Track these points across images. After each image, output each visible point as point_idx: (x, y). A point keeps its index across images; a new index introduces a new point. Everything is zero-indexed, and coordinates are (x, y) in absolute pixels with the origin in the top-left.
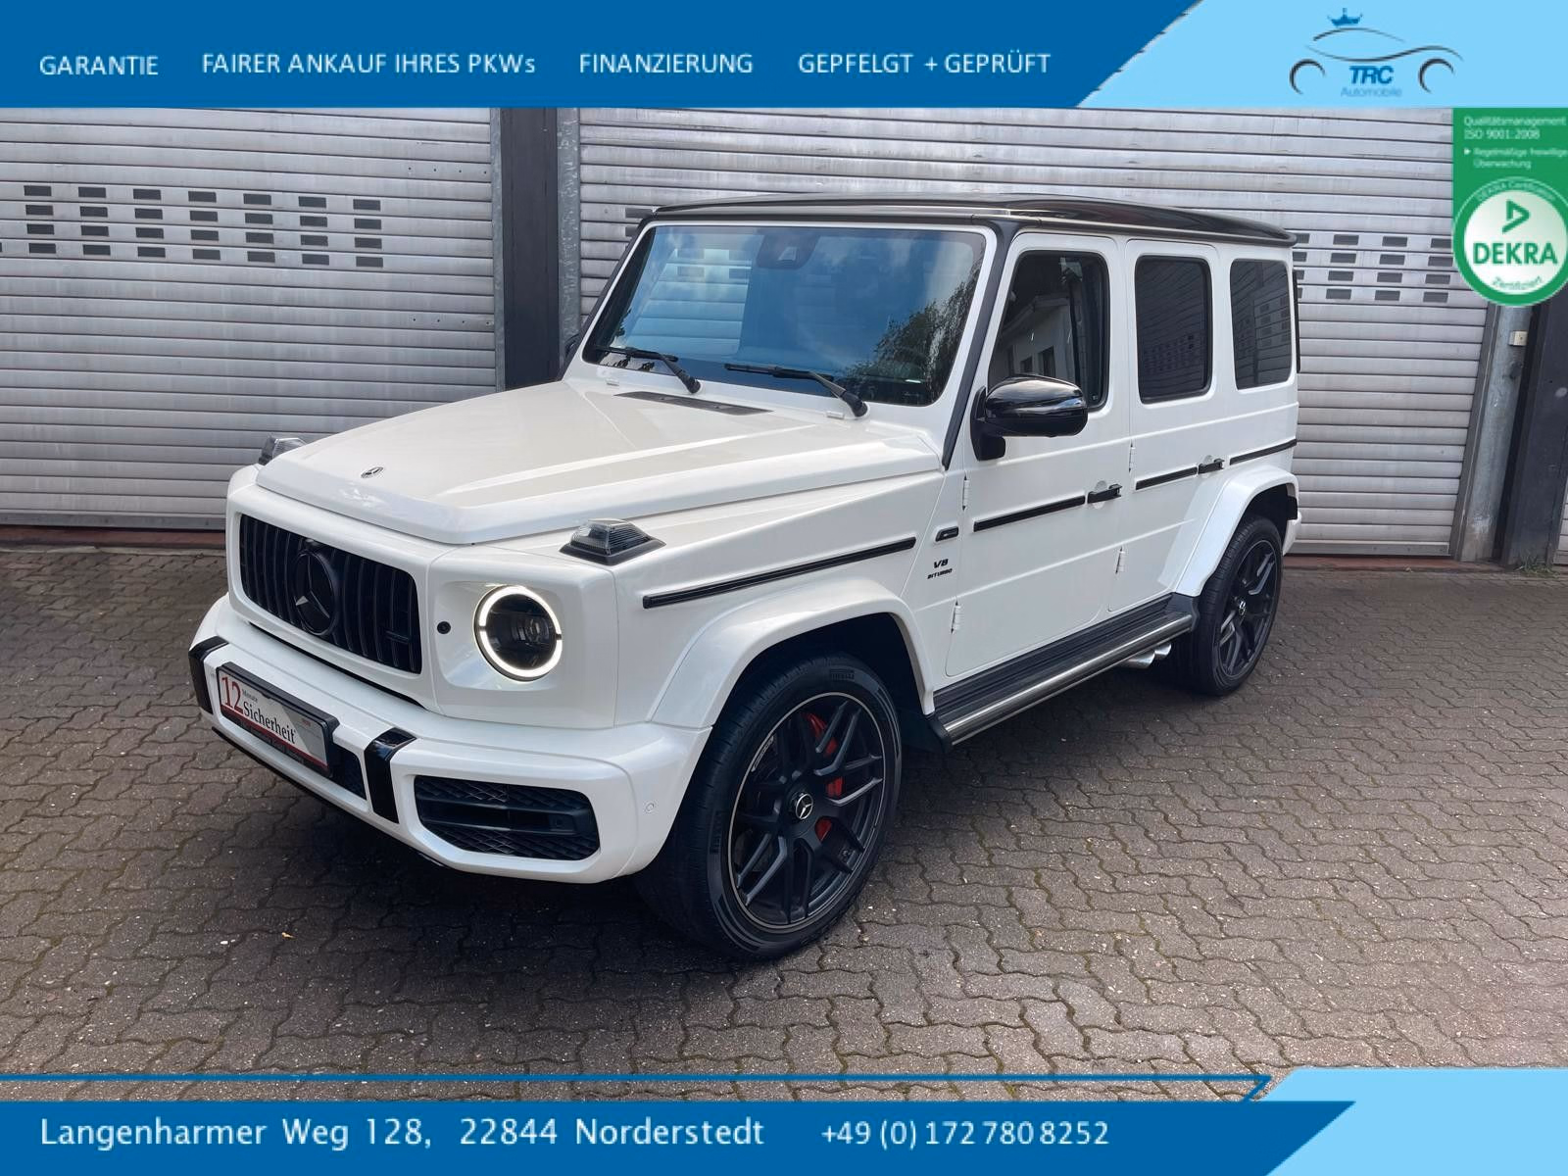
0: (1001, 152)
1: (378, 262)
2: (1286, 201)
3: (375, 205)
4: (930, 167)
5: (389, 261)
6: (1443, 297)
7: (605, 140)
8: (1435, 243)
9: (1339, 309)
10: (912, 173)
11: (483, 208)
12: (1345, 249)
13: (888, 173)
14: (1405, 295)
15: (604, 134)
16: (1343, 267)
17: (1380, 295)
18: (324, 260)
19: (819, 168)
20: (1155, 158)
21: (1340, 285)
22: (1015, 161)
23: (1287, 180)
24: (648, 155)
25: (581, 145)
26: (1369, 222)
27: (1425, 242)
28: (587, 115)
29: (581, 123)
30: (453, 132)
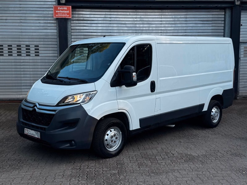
1: (39, 55)
3: (38, 46)
11: (56, 46)
15: (75, 34)
18: (30, 55)
20: (164, 34)
24: (82, 37)
28: (72, 31)
29: (71, 32)
30: (51, 34)
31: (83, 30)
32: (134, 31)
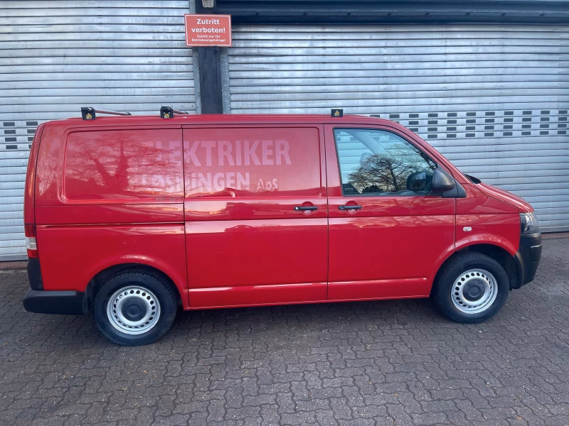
0: (394, 87)
4: (367, 94)
6: (565, 132)
7: (239, 92)
8: (560, 112)
9: (527, 139)
10: (360, 97)
12: (527, 116)
13: (351, 97)
14: (550, 132)
15: (239, 89)
16: (526, 123)
17: (541, 133)
19: (324, 97)
20: (452, 86)
21: (526, 130)
22: (401, 90)
23: (504, 91)
26: (535, 105)
27: (556, 112)
28: (233, 82)
29: (230, 86)
30: (179, 91)
31: (257, 80)
32: (381, 80)
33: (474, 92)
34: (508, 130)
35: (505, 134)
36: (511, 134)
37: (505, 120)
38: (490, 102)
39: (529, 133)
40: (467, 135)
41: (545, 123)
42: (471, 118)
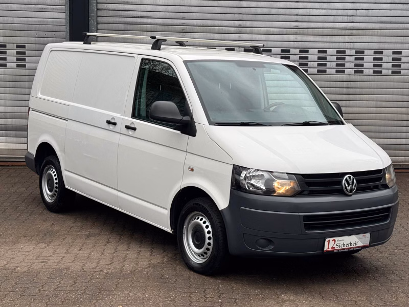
0: (248, 24)
1: (24, 66)
2: (354, 39)
3: (24, 47)
4: (222, 29)
5: (28, 65)
7: (106, 22)
9: (378, 77)
10: (216, 31)
12: (378, 56)
13: (208, 31)
14: (403, 72)
15: (105, 19)
16: (377, 62)
17: (393, 72)
18: (5, 65)
19: (183, 30)
20: (304, 25)
21: (377, 69)
22: (254, 26)
23: (354, 31)
24: (121, 26)
25: (97, 23)
26: (386, 46)
28: (100, 13)
29: (98, 16)
30: (53, 22)
31: (123, 12)
32: (237, 17)
33: (326, 31)
34: (360, 68)
35: (356, 72)
36: (362, 72)
37: (356, 59)
38: (341, 41)
39: (381, 72)
40: (319, 71)
41: (396, 63)
42: (322, 55)
